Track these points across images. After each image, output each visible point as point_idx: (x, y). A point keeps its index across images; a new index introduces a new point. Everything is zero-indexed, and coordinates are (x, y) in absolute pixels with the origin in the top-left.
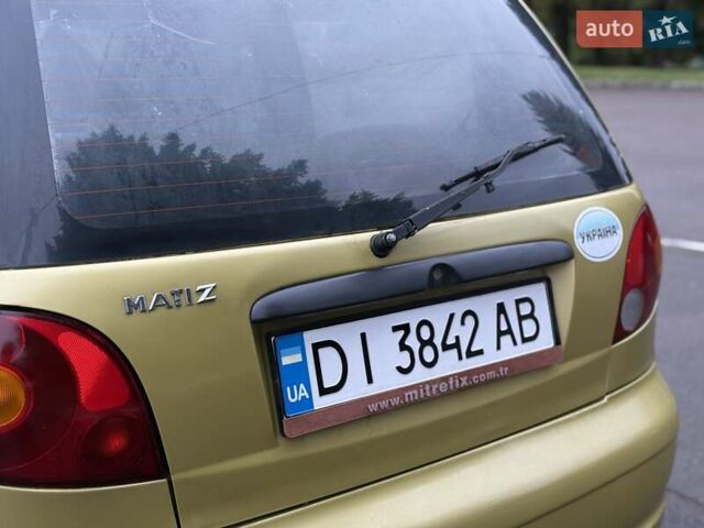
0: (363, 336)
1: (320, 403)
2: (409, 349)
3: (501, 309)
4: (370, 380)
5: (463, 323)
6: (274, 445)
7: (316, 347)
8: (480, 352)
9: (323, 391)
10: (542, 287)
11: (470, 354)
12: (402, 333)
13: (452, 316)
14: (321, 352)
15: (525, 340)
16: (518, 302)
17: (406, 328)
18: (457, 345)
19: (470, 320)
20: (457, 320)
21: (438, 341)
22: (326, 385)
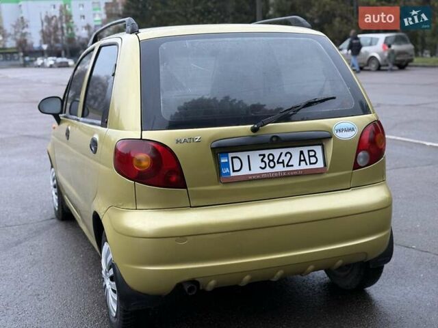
0: (248, 156)
1: (233, 174)
2: (265, 162)
3: (302, 153)
4: (250, 169)
5: (286, 155)
6: (218, 184)
7: (232, 158)
8: (292, 166)
9: (234, 171)
10: (320, 147)
11: (288, 166)
12: (262, 157)
13: (281, 153)
14: (234, 160)
15: (310, 164)
16: (309, 151)
17: (264, 155)
18: (283, 162)
19: (289, 156)
20: (283, 155)
21: (276, 160)
22: (235, 169)
